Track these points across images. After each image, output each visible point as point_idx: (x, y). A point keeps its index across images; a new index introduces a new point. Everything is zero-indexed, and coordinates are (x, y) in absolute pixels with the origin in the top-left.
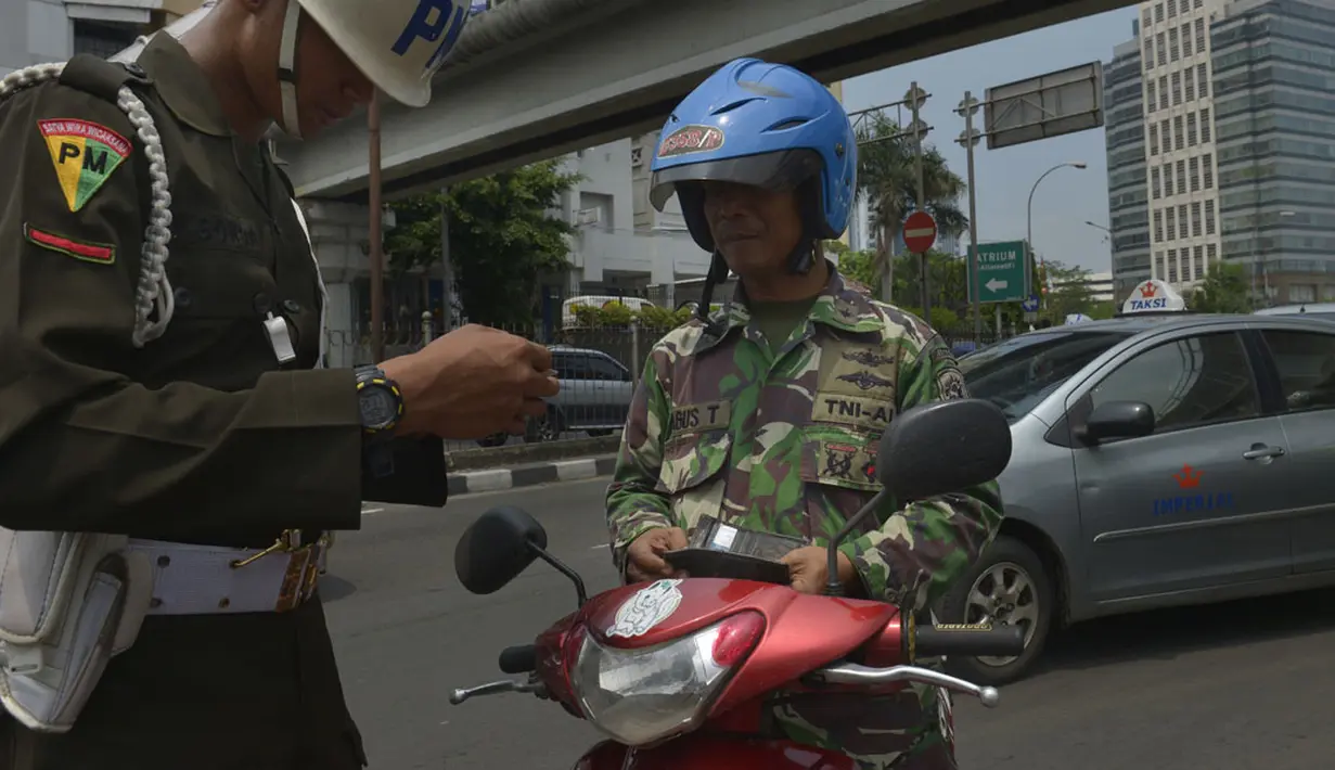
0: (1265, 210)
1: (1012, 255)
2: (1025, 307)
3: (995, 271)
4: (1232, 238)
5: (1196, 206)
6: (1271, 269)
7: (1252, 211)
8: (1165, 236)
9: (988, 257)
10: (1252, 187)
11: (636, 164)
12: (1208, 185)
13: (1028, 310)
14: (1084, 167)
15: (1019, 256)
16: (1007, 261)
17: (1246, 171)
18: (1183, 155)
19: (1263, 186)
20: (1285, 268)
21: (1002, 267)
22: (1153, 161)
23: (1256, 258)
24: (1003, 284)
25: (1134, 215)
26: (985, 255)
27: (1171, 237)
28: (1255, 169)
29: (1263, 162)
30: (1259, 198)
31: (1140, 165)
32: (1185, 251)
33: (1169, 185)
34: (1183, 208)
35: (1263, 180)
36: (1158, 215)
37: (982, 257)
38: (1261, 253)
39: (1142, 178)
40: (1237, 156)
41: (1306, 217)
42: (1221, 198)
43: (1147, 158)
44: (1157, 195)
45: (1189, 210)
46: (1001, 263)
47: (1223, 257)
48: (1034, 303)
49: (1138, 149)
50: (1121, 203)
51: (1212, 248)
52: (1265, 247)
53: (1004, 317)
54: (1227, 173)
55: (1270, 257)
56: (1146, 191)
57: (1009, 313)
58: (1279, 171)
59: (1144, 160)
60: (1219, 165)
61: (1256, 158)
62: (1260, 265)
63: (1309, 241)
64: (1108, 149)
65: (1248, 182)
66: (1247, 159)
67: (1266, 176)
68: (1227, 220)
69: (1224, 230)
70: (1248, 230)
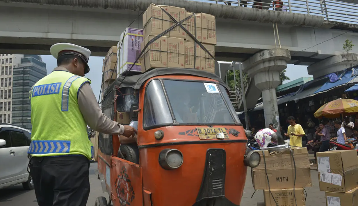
0: (24, 118)
5: (5, 115)
7: (21, 118)
10: (21, 112)
12: (9, 110)
17: (20, 107)
18: (2, 101)
19: (25, 112)
28: (23, 107)
29: (24, 106)
30: (23, 115)
42: (12, 114)
45: (3, 116)
54: (14, 107)
60: (13, 105)
61: (23, 104)
65: (20, 110)
66: (21, 104)
67: (25, 109)
68: (14, 119)
69: (13, 122)
70: (20, 123)
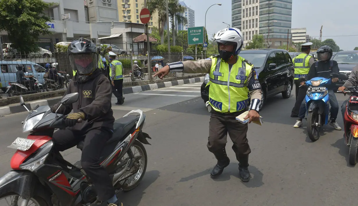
0: (270, 21)
1: (200, 31)
2: (204, 46)
3: (195, 35)
4: (262, 29)
5: (253, 20)
6: (271, 37)
7: (267, 22)
8: (245, 28)
9: (193, 31)
10: (267, 15)
11: (91, 2)
12: (257, 14)
13: (204, 47)
14: (221, 5)
15: (202, 31)
16: (199, 32)
17: (266, 11)
18: (251, 6)
19: (271, 15)
20: (274, 37)
21: (197, 34)
22: (243, 7)
23: (267, 34)
24: (197, 39)
25: (238, 22)
26: (193, 30)
27: (247, 28)
29: (270, 9)
30: (269, 18)
31: (240, 9)
32: (250, 32)
33: (247, 14)
34: (250, 20)
35: (271, 13)
36: (244, 22)
37: (192, 31)
38: (268, 33)
39: (240, 12)
40: (264, 7)
41: (280, 23)
42: (259, 18)
43: (242, 7)
44: (244, 17)
45: (252, 21)
46: (197, 33)
47: (259, 34)
48: (206, 45)
49: (240, 4)
50: (235, 19)
51: (257, 31)
52: (270, 31)
53: (198, 49)
54: (261, 11)
55: (270, 34)
56: (241, 16)
57: (199, 48)
58: (275, 11)
59: (241, 7)
60: (260, 9)
61: (269, 7)
62: (268, 36)
63: (280, 30)
64: (232, 4)
65: (267, 14)
66: (267, 7)
67: (271, 12)
68: (261, 24)
69: (260, 26)
70: (266, 27)
